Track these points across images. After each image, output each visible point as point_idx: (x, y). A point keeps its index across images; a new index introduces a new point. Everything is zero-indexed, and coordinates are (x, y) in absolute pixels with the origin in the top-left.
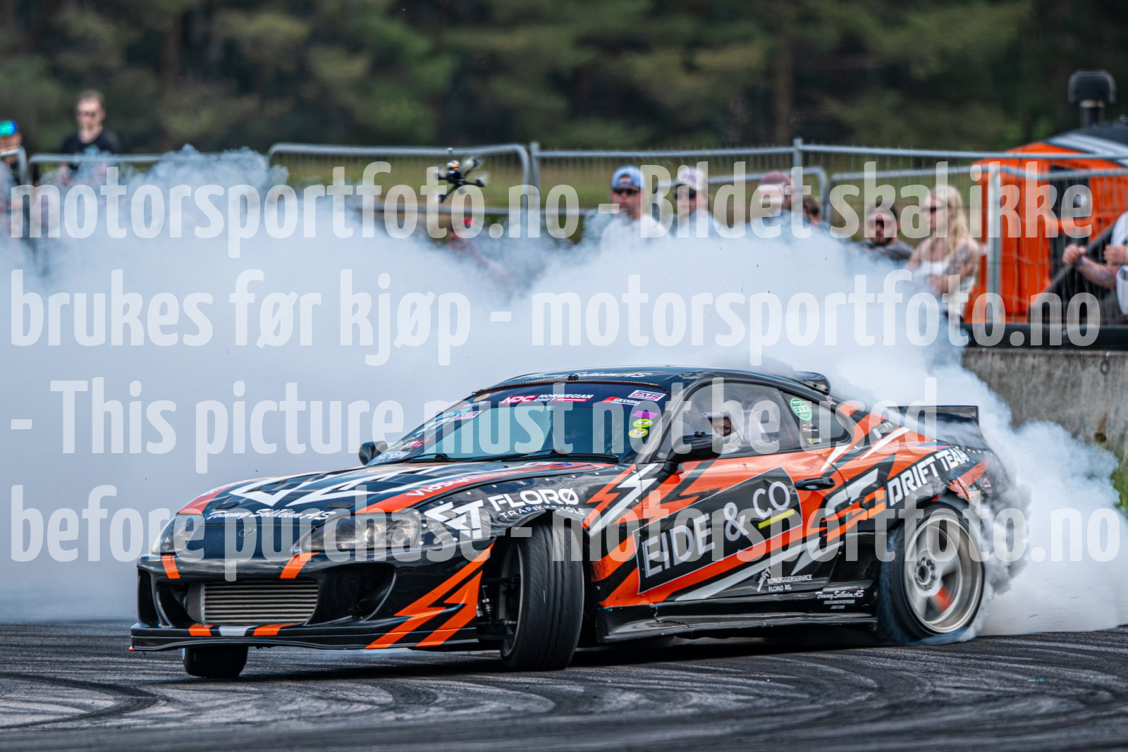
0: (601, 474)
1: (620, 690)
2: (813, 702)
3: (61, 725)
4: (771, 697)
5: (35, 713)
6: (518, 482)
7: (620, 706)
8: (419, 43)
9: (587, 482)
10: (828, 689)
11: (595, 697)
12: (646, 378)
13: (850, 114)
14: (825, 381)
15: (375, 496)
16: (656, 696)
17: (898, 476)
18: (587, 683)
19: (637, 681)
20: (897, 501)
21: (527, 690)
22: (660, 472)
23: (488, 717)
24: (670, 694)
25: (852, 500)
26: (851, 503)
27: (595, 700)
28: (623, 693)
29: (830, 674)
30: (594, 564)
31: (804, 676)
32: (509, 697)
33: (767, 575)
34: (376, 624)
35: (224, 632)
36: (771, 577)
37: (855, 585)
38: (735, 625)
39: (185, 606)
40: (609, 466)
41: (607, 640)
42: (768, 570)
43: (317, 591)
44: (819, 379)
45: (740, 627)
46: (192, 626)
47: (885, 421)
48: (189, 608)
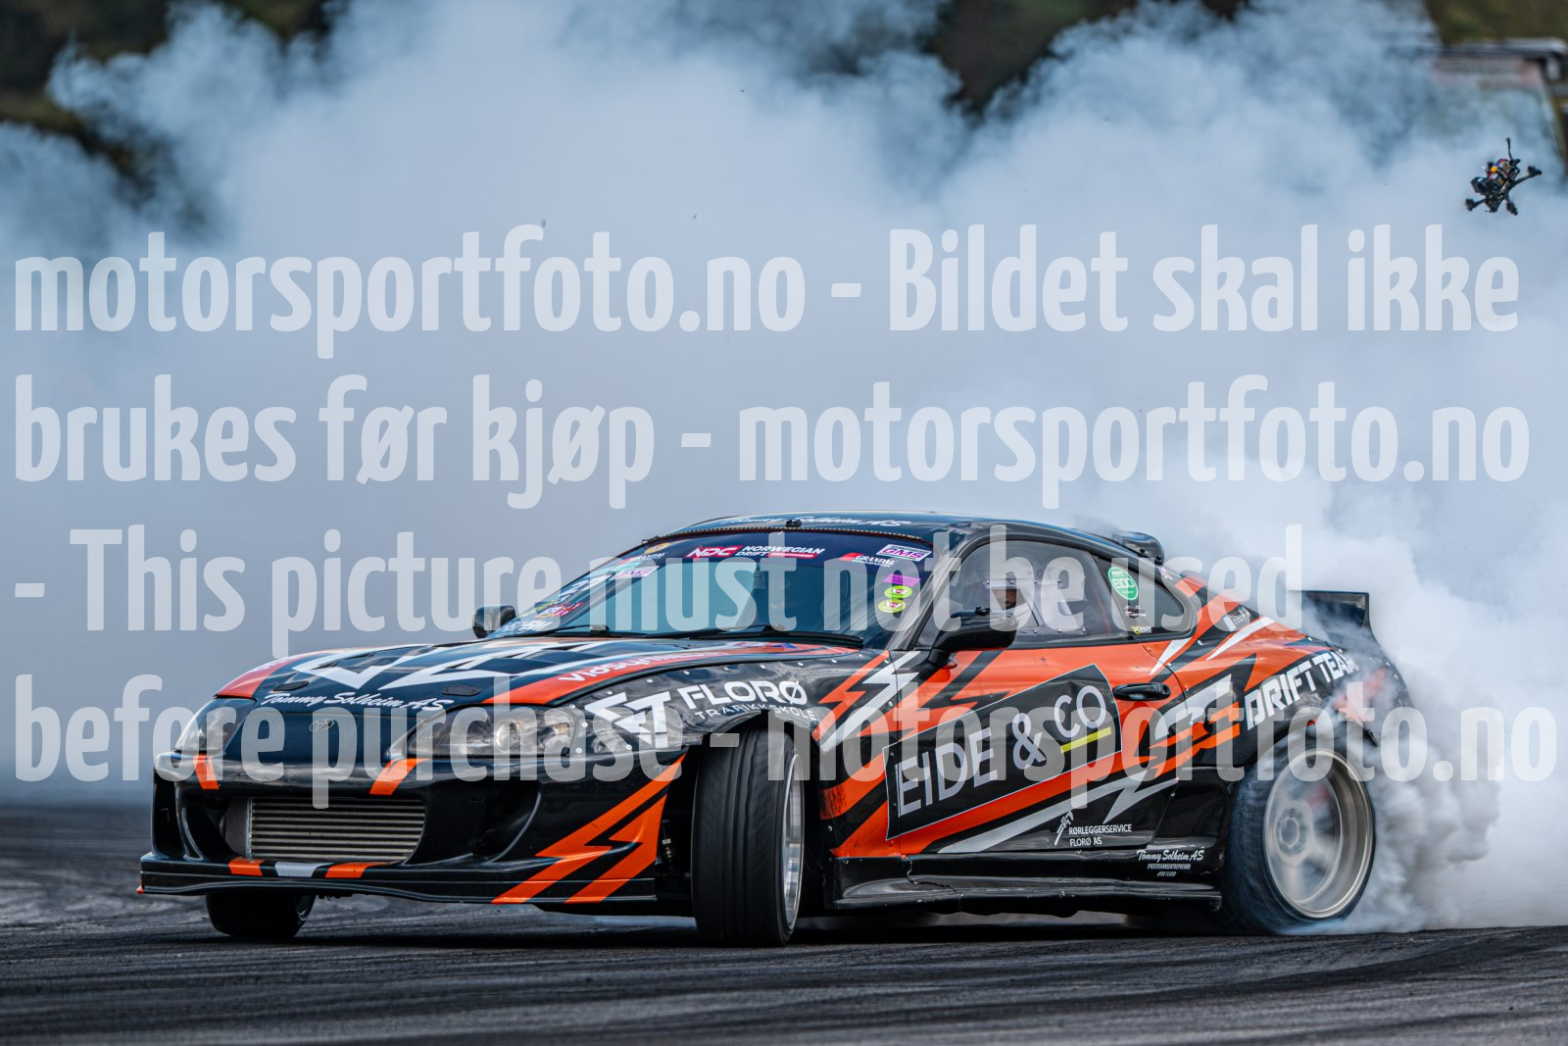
0: (840, 662)
6: (719, 668)
9: (820, 674)
12: (902, 528)
14: (1156, 546)
15: (513, 679)
17: (1260, 685)
22: (922, 664)
30: (825, 785)
33: (1068, 821)
34: (508, 867)
35: (282, 871)
36: (1074, 824)
37: (1192, 842)
38: (1021, 892)
39: (221, 831)
40: (850, 651)
41: (840, 904)
42: (1071, 815)
43: (423, 815)
44: (1148, 542)
45: (1028, 896)
46: (235, 860)
47: (1240, 606)
48: (227, 834)
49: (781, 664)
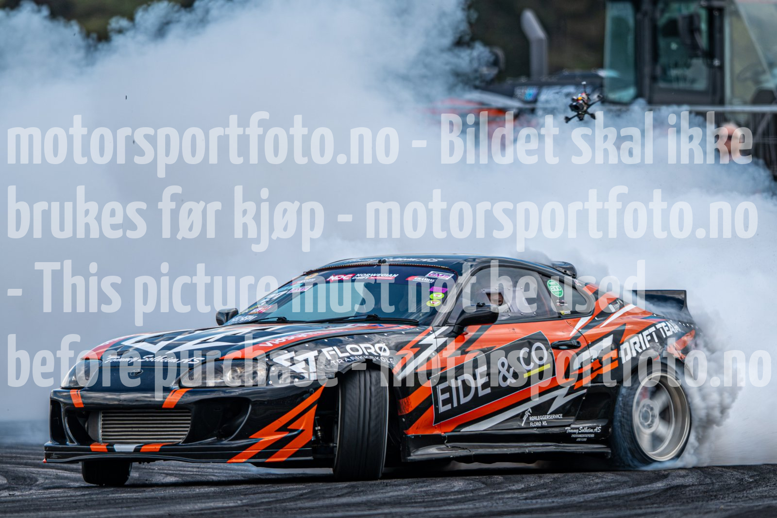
0: (406, 333)
6: (343, 338)
9: (395, 339)
12: (438, 263)
14: (572, 269)
15: (235, 346)
22: (450, 333)
25: (593, 359)
30: (401, 402)
33: (529, 413)
34: (235, 444)
35: (118, 449)
36: (532, 415)
37: (594, 423)
38: (506, 451)
39: (86, 429)
40: (412, 327)
41: (409, 459)
42: (530, 410)
43: (190, 418)
44: (568, 266)
45: (508, 453)
46: (93, 444)
47: (617, 299)
48: (89, 429)
49: (376, 335)
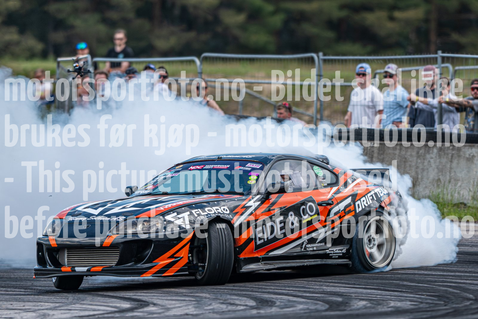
0: (238, 200)
1: (358, 300)
2: (445, 305)
3: (106, 315)
4: (427, 303)
5: (94, 310)
6: (203, 204)
7: (358, 307)
8: (269, 8)
9: (233, 204)
10: (452, 300)
11: (347, 303)
12: (253, 158)
13: (464, 40)
14: (327, 159)
15: (143, 210)
16: (375, 303)
17: (360, 199)
18: (343, 297)
19: (366, 296)
20: (359, 211)
21: (316, 300)
22: (262, 199)
23: (298, 312)
24: (381, 302)
25: (341, 210)
26: (340, 212)
27: (347, 304)
28: (360, 301)
29: (453, 293)
30: (236, 239)
31: (442, 293)
32: (308, 303)
34: (145, 266)
36: (308, 244)
37: (342, 247)
38: (293, 265)
40: (241, 196)
41: (241, 272)
42: (307, 241)
43: (119, 251)
44: (324, 158)
46: (63, 267)
47: (352, 176)
48: (59, 259)
49: (222, 202)
